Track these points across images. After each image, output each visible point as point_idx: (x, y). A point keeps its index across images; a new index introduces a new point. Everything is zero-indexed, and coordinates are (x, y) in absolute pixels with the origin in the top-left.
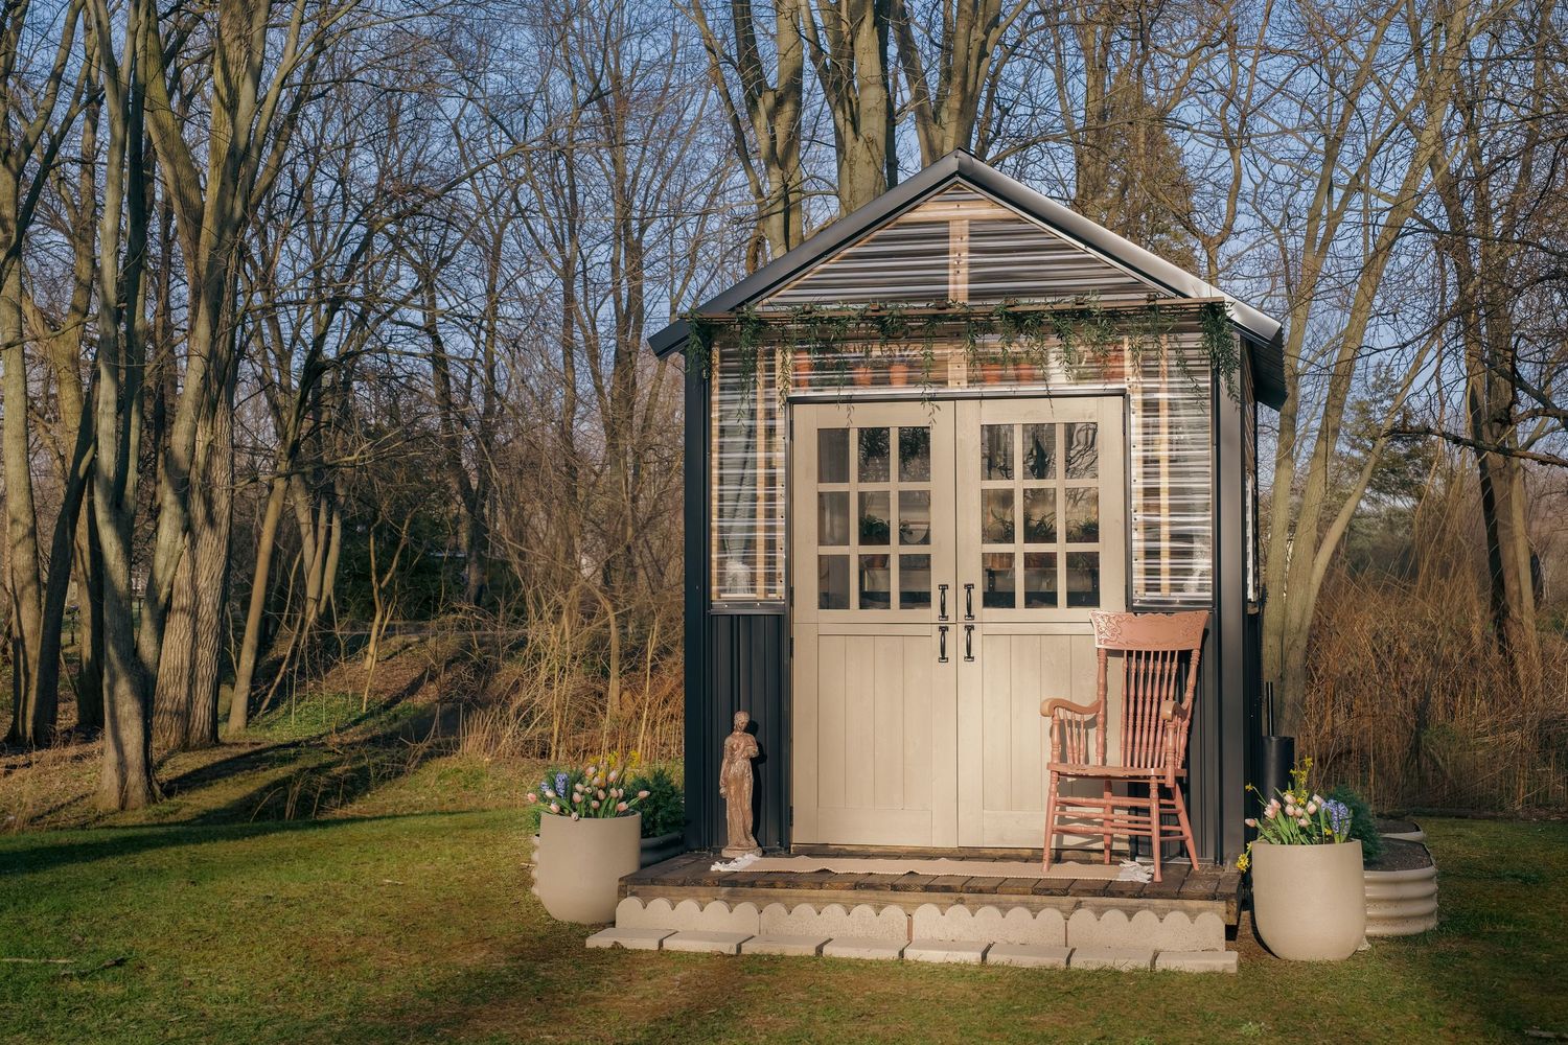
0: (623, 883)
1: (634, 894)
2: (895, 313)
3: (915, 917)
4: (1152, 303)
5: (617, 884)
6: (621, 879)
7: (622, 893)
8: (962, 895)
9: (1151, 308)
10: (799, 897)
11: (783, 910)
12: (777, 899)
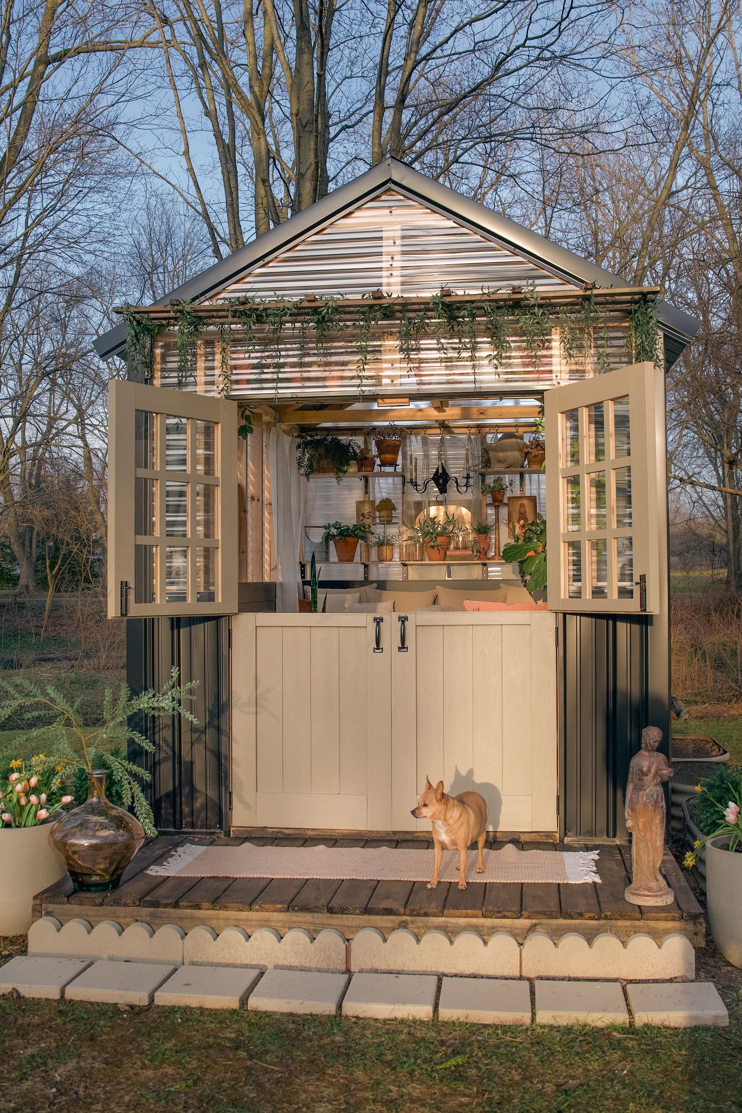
0: (38, 902)
1: (49, 914)
2: (330, 303)
3: (354, 944)
4: (589, 292)
5: (31, 902)
6: (35, 898)
7: (37, 912)
8: (405, 918)
9: (587, 298)
10: (226, 919)
11: (209, 936)
12: (203, 922)
